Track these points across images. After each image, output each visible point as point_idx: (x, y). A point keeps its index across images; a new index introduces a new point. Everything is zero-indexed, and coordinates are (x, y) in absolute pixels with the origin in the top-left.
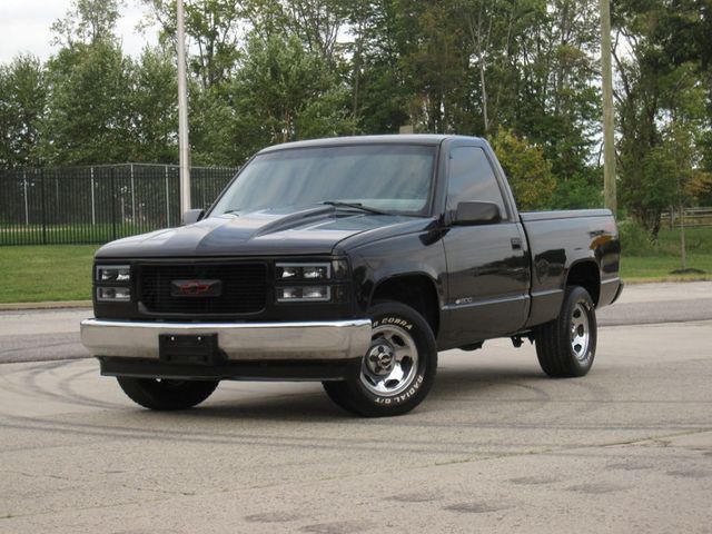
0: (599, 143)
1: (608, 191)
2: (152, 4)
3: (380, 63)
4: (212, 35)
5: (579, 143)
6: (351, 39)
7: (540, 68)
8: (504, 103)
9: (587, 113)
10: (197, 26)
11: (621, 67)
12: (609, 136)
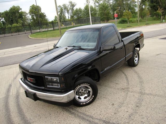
0: (137, 10)
1: (138, 15)
2: (93, 1)
3: (115, 4)
4: (99, 3)
5: (135, 10)
6: (112, 2)
7: (131, 3)
8: (127, 6)
9: (135, 7)
10: (97, 2)
11: (139, 2)
12: (138, 9)
